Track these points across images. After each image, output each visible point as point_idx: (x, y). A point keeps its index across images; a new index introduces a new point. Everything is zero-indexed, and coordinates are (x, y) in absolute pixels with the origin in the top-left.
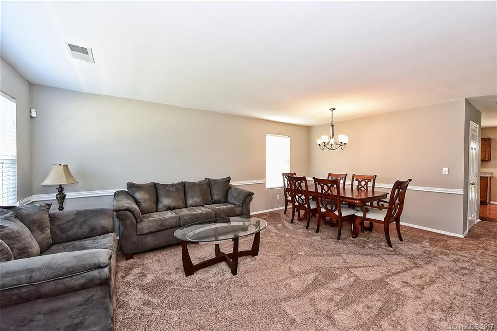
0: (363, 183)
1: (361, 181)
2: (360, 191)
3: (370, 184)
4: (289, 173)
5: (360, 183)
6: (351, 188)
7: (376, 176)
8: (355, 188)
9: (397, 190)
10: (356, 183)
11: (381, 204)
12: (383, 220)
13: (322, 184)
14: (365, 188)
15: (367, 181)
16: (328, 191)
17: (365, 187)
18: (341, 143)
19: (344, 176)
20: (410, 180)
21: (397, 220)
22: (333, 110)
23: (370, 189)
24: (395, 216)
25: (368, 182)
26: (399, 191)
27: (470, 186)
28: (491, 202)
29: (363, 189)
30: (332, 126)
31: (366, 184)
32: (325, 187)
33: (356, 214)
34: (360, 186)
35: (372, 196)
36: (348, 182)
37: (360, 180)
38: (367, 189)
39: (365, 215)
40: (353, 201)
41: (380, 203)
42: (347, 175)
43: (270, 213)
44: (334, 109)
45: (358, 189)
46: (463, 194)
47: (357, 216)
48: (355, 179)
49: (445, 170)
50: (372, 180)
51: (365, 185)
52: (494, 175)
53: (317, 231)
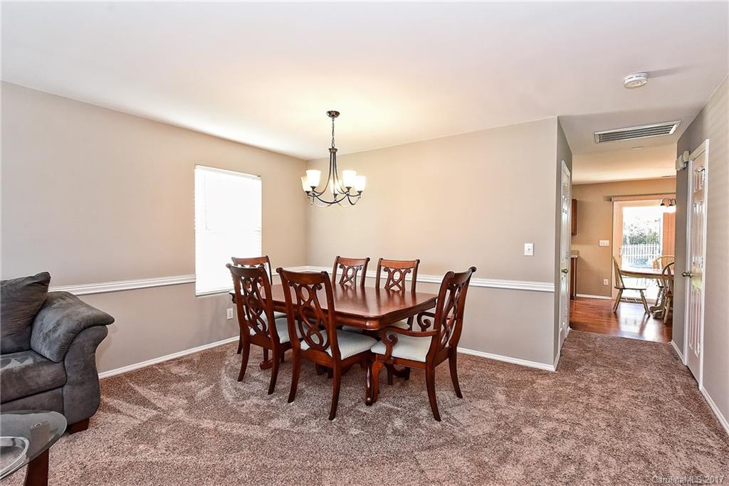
0: (397, 276)
1: (394, 272)
2: (391, 292)
3: (409, 277)
4: (260, 256)
5: (391, 277)
6: (374, 286)
7: (419, 261)
8: (382, 285)
9: (448, 291)
10: (384, 275)
11: (425, 321)
12: (424, 361)
13: (298, 285)
14: (399, 286)
15: (403, 271)
16: (310, 300)
17: (400, 284)
18: (349, 188)
19: (363, 263)
20: (474, 269)
21: (452, 354)
22: (334, 114)
23: (408, 288)
24: (447, 345)
25: (405, 273)
26: (452, 293)
27: (562, 275)
28: (577, 295)
29: (395, 288)
30: (333, 150)
31: (402, 277)
32: (304, 291)
33: (374, 350)
34: (391, 283)
35: (411, 305)
36: (372, 273)
37: (392, 270)
38: (403, 289)
39: (389, 351)
40: (362, 322)
41: (424, 318)
42: (368, 259)
43: (204, 355)
44: (337, 114)
45: (388, 288)
46: (554, 290)
47: (375, 354)
48: (383, 268)
49: (528, 247)
50: (412, 270)
51: (399, 281)
52: (581, 255)
53: (291, 399)
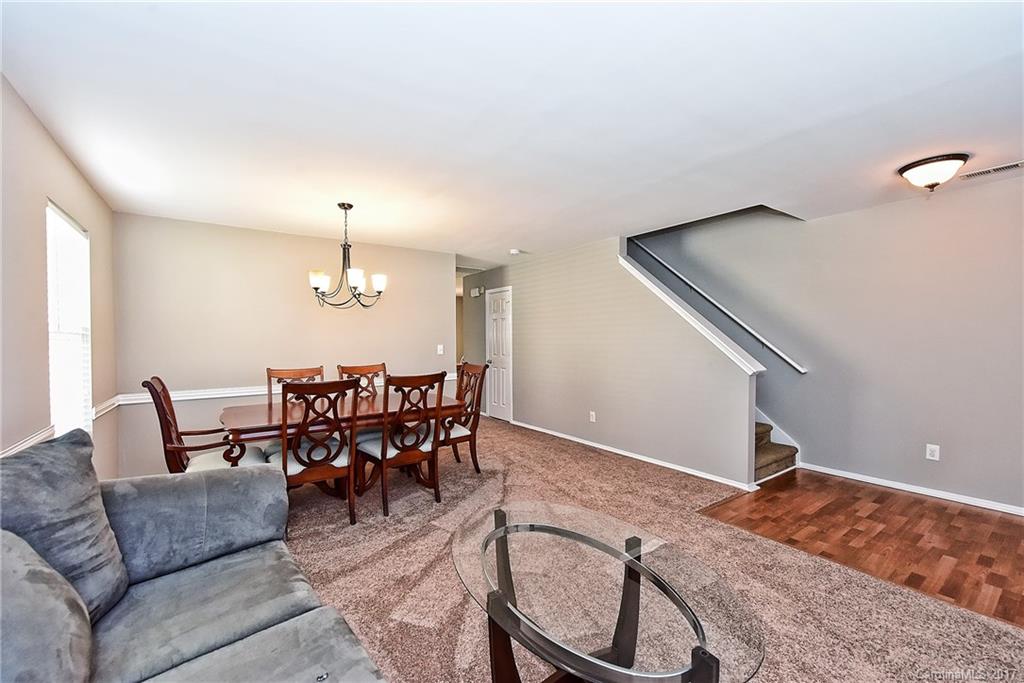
0: (364, 382)
14: (369, 391)
15: (370, 376)
17: (370, 389)
22: (347, 207)
25: (373, 377)
29: (366, 394)
30: (346, 248)
31: (371, 382)
38: (374, 394)
44: (351, 206)
49: (440, 348)
51: (368, 386)
